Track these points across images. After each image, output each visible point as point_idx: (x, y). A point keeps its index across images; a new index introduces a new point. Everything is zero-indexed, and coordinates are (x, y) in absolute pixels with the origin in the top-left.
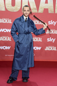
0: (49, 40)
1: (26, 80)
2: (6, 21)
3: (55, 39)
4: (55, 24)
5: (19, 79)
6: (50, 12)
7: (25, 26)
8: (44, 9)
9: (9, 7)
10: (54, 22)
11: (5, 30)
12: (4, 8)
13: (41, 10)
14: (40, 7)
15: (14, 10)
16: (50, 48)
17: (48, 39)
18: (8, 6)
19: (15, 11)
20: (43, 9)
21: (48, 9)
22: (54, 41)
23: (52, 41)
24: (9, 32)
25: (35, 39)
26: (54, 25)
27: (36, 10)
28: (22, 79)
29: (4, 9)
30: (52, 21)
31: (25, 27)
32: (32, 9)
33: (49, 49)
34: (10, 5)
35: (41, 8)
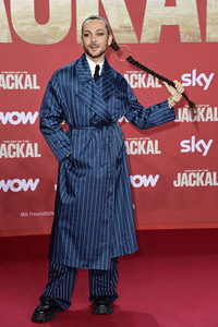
0: (188, 146)
1: (106, 305)
2: (18, 81)
3: (211, 141)
4: (208, 82)
5: (80, 304)
6: (184, 38)
7: (93, 97)
8: (163, 26)
9: (25, 29)
10: (203, 75)
11: (15, 118)
12: (8, 31)
13: (150, 34)
14: (145, 19)
15: (47, 36)
16: (194, 179)
17: (182, 144)
18: (22, 24)
19: (50, 41)
20: (160, 28)
21: (176, 27)
22: (207, 148)
23: (200, 150)
24: (32, 122)
25: (135, 147)
26: (206, 88)
27: (130, 32)
28: (90, 303)
29: (5, 38)
30: (194, 71)
31: (93, 102)
32: (117, 32)
33: (189, 183)
34: (28, 21)
35: (151, 26)
